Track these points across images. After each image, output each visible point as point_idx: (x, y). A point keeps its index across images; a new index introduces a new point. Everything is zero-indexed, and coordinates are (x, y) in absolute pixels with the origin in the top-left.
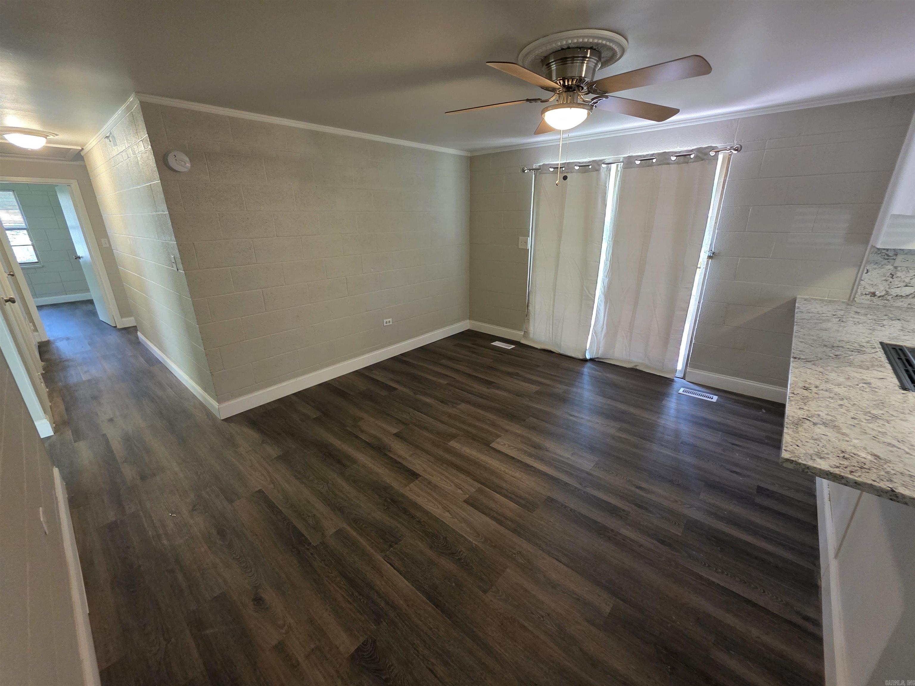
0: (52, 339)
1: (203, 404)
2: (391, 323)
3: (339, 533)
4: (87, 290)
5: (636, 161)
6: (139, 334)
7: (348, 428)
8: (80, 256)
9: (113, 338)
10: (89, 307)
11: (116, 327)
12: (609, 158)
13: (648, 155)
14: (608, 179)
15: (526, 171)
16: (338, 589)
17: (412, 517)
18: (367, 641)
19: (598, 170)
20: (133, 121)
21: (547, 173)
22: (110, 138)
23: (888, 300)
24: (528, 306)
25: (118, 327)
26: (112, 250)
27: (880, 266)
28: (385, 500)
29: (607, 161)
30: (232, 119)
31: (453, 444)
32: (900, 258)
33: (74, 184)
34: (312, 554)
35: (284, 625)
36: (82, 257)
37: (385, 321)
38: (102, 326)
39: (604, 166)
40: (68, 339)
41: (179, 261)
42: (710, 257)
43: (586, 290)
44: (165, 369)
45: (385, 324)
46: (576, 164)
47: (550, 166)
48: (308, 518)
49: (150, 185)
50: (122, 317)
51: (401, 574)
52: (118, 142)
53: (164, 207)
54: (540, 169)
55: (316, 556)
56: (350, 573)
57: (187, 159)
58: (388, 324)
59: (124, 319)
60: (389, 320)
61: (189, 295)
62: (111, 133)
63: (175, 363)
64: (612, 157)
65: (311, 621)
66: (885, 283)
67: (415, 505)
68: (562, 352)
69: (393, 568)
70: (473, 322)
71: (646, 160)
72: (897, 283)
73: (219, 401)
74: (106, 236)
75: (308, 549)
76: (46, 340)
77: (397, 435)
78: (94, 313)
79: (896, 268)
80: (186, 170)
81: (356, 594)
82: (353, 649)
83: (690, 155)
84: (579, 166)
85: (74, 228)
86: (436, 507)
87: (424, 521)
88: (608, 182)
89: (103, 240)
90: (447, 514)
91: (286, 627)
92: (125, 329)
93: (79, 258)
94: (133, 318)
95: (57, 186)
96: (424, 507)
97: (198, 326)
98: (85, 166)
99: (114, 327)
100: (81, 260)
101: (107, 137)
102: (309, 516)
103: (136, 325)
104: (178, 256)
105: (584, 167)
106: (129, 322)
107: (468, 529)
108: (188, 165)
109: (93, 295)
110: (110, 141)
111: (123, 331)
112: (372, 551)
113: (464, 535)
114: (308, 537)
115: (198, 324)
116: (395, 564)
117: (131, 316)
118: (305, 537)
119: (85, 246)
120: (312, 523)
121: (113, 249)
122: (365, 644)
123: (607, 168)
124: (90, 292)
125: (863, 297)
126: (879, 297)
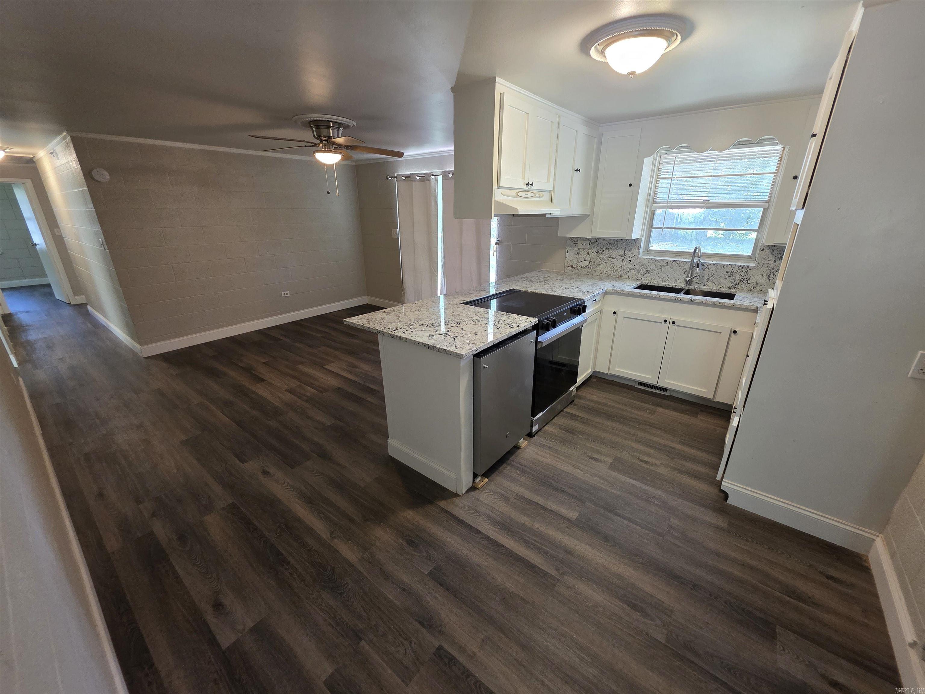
0: (13, 312)
1: (132, 350)
2: (289, 295)
4: (45, 275)
5: (449, 175)
6: (89, 307)
8: (36, 243)
9: (67, 312)
10: (47, 290)
11: (70, 304)
12: (436, 171)
14: (437, 187)
15: (389, 179)
19: (429, 180)
20: (67, 146)
21: (400, 181)
22: (54, 154)
23: (579, 270)
24: (403, 283)
25: (72, 303)
26: (63, 238)
27: (572, 248)
29: (435, 174)
30: (140, 145)
32: (579, 242)
33: (29, 182)
36: (38, 244)
37: (283, 293)
38: (58, 303)
39: (433, 177)
40: (27, 312)
41: (105, 243)
42: (497, 244)
44: (106, 330)
45: (283, 296)
46: (417, 175)
47: (402, 175)
49: (82, 190)
50: (75, 295)
52: (60, 157)
53: (91, 205)
54: (410, 177)
57: (106, 173)
58: (286, 295)
59: (76, 297)
60: (287, 292)
61: (114, 268)
62: (54, 150)
63: (114, 324)
64: (439, 170)
66: (576, 259)
70: (370, 298)
72: (581, 259)
73: (141, 345)
74: (57, 226)
76: (8, 313)
78: (52, 294)
79: (579, 249)
80: (105, 181)
84: (420, 176)
85: (30, 219)
88: (437, 189)
89: (55, 230)
92: (78, 305)
93: (36, 245)
94: (83, 297)
95: (13, 184)
97: (121, 289)
98: (36, 167)
99: (69, 304)
100: (38, 247)
101: (51, 153)
103: (86, 302)
104: (104, 239)
105: (422, 176)
106: (80, 299)
108: (108, 177)
109: (50, 279)
110: (54, 156)
111: (76, 307)
115: (121, 288)
117: (82, 294)
119: (41, 235)
121: (63, 236)
123: (436, 178)
124: (47, 277)
125: (568, 268)
126: (575, 268)
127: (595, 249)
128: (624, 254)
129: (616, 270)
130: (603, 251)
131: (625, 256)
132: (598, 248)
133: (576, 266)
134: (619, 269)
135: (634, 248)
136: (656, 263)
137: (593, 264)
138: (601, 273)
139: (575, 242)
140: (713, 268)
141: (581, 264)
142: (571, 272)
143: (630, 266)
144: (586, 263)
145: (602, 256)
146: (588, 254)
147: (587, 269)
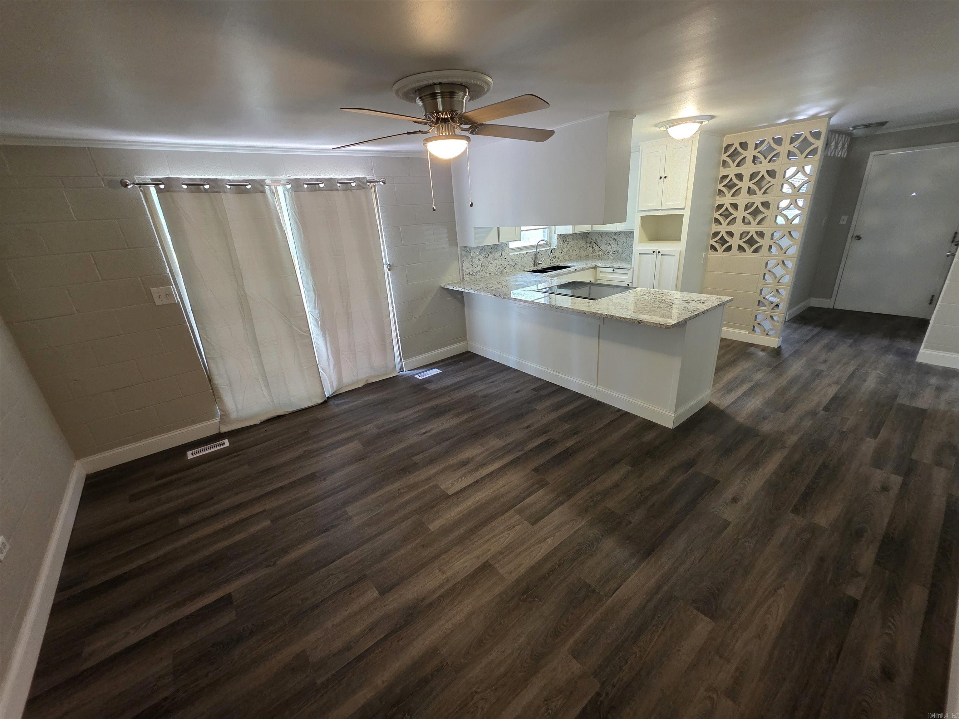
3: (576, 654)
5: (303, 185)
7: (319, 682)
12: (263, 178)
13: (312, 179)
14: (276, 202)
16: (653, 643)
17: (552, 571)
18: (695, 607)
24: (210, 381)
28: (524, 601)
31: (434, 526)
32: (471, 251)
34: (614, 686)
35: (710, 697)
43: (296, 328)
47: (181, 181)
48: (550, 711)
51: (624, 582)
55: (615, 680)
56: (632, 632)
64: (266, 177)
65: (695, 665)
66: (471, 266)
67: (533, 569)
68: (294, 409)
69: (619, 589)
71: (313, 185)
72: (474, 265)
75: (607, 694)
77: (383, 593)
79: (472, 257)
81: (654, 622)
82: (706, 619)
83: (350, 183)
86: (539, 549)
87: (559, 561)
90: (550, 540)
91: (711, 694)
96: (539, 559)
102: (548, 709)
107: (568, 526)
112: (601, 610)
113: (575, 529)
114: (586, 701)
116: (615, 587)
118: (586, 707)
120: (560, 702)
122: (697, 609)
125: (467, 276)
126: (472, 274)
127: (483, 255)
128: (501, 254)
129: (499, 268)
130: (489, 255)
131: (502, 256)
132: (485, 253)
133: (472, 273)
134: (500, 267)
135: (506, 248)
136: (518, 256)
137: (484, 267)
138: (490, 274)
139: (468, 251)
140: (542, 253)
141: (475, 270)
142: (469, 279)
143: (506, 263)
144: (479, 268)
145: (488, 259)
146: (479, 260)
147: (481, 273)
